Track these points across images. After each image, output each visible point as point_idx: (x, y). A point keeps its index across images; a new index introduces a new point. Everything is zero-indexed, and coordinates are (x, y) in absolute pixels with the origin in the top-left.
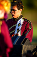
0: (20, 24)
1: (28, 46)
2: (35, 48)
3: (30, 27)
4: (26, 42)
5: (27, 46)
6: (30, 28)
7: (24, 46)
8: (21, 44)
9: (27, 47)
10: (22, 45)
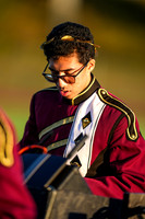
0: (89, 116)
1: (75, 195)
2: (104, 208)
3: (132, 133)
4: (68, 178)
5: (71, 194)
6: (133, 138)
7: (55, 193)
8: (46, 185)
9: (69, 197)
10: (49, 189)
